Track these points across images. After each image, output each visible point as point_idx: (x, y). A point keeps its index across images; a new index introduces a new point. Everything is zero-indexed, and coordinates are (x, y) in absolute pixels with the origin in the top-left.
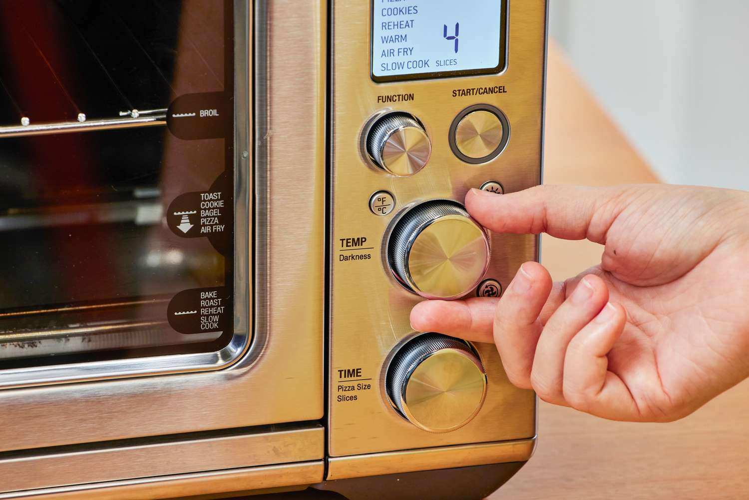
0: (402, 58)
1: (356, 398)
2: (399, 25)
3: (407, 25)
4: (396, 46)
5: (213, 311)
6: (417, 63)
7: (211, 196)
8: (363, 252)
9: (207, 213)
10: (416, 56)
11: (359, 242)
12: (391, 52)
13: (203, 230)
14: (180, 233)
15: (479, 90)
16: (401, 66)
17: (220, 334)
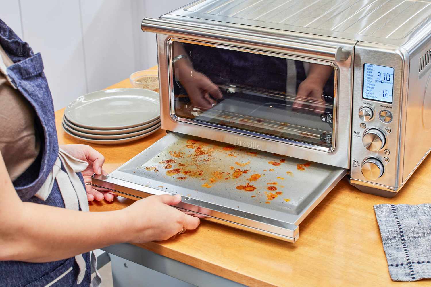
0: (371, 95)
1: (356, 167)
2: (370, 88)
3: (372, 88)
4: (370, 92)
5: (329, 139)
6: (374, 97)
7: (329, 115)
8: (359, 136)
9: (328, 118)
10: (374, 95)
11: (358, 133)
12: (369, 93)
13: (328, 122)
14: (323, 121)
15: (386, 106)
16: (371, 97)
17: (330, 145)
